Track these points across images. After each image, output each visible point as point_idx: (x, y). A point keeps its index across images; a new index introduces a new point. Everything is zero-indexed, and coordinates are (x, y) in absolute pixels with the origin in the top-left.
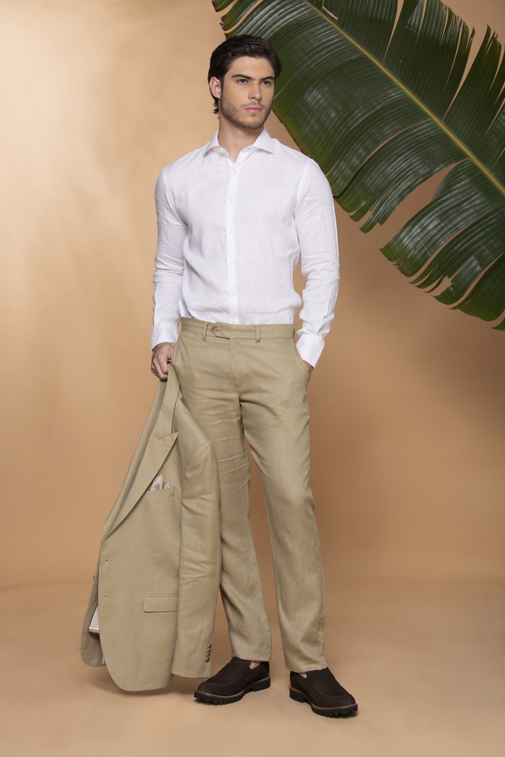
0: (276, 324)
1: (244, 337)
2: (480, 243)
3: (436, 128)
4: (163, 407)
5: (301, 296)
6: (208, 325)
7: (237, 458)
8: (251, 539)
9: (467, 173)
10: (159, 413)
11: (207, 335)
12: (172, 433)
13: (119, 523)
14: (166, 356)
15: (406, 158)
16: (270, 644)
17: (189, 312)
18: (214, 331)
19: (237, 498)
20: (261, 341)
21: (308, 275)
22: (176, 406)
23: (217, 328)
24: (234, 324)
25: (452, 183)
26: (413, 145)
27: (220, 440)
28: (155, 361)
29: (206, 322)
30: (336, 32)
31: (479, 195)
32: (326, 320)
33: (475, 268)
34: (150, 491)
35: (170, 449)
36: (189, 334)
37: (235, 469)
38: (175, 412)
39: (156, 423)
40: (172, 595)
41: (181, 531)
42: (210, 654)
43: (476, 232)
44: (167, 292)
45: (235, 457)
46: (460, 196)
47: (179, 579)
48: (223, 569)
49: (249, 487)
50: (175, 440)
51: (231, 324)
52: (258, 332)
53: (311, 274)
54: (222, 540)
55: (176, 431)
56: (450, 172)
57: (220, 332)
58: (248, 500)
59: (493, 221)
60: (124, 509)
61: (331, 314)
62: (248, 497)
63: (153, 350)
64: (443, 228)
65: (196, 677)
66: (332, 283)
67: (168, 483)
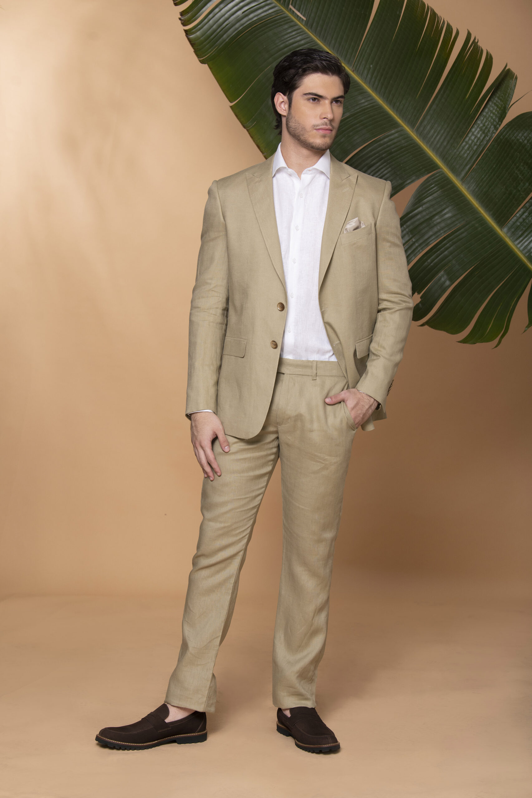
1: (298, 373)
2: (450, 257)
3: (407, 137)
9: (439, 185)
15: (377, 170)
25: (424, 196)
26: (383, 155)
30: (303, 32)
31: (450, 208)
33: (444, 283)
43: (446, 246)
46: (431, 210)
56: (421, 184)
59: (464, 235)
64: (414, 243)
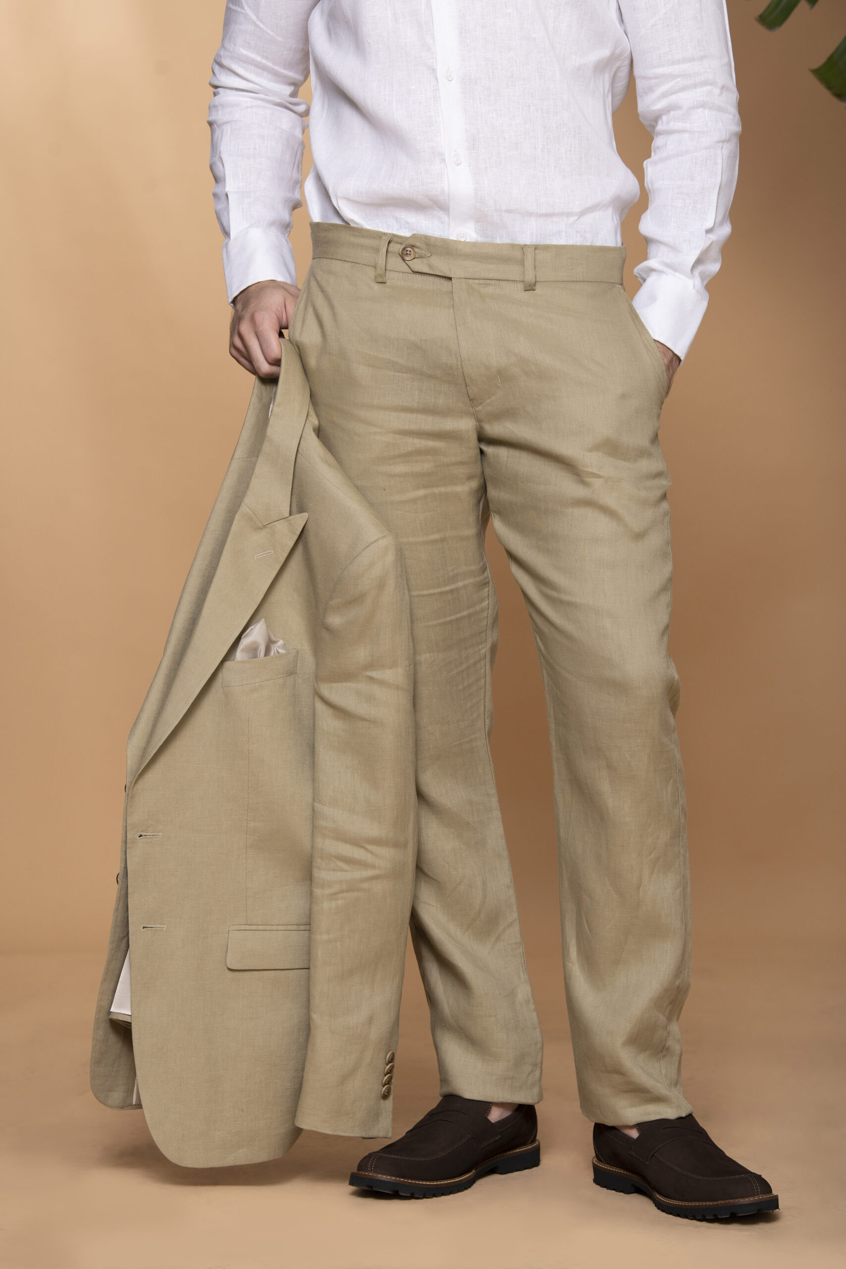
0: (579, 244)
1: (491, 276)
4: (266, 447)
5: (639, 174)
6: (389, 242)
7: (465, 587)
8: (493, 791)
10: (255, 463)
11: (388, 268)
12: (290, 514)
13: (162, 742)
14: (275, 316)
16: (539, 1061)
17: (337, 207)
18: (407, 258)
19: (461, 687)
20: (539, 289)
21: (657, 123)
22: (301, 445)
23: (416, 250)
24: (463, 240)
27: (421, 539)
28: (245, 328)
29: (385, 234)
32: (713, 237)
34: (234, 660)
35: (286, 555)
36: (337, 266)
37: (459, 615)
38: (297, 460)
39: (247, 487)
40: (295, 927)
41: (313, 763)
42: (390, 1079)
44: (255, 148)
45: (460, 584)
47: (311, 884)
48: (420, 870)
49: (492, 661)
50: (298, 533)
51: (455, 241)
52: (529, 263)
53: (664, 118)
54: (420, 795)
55: (301, 510)
57: (424, 260)
58: (489, 694)
60: (169, 707)
61: (722, 223)
62: (489, 687)
63: (234, 301)
65: (358, 1135)
66: (723, 142)
67: (281, 642)
